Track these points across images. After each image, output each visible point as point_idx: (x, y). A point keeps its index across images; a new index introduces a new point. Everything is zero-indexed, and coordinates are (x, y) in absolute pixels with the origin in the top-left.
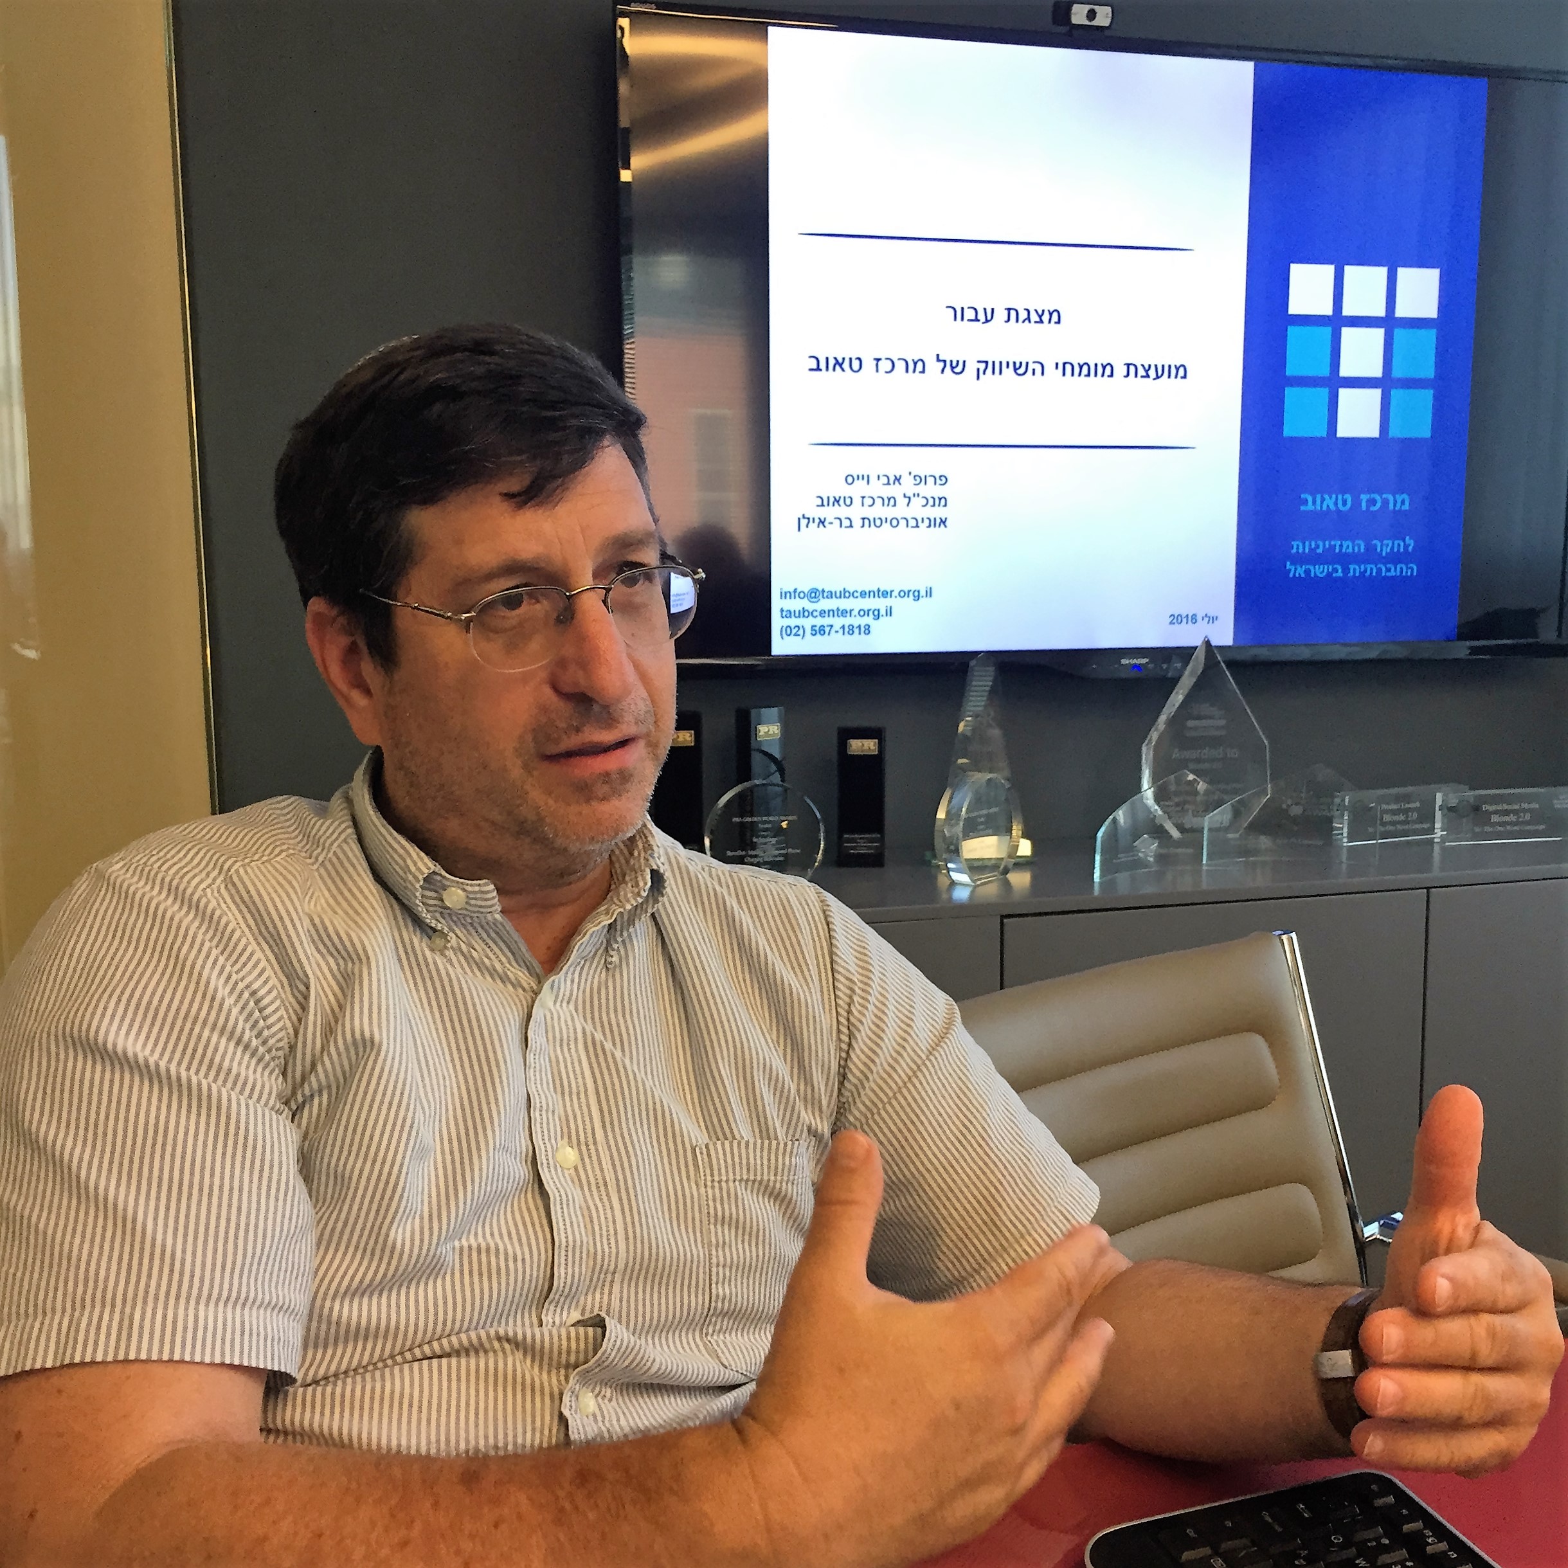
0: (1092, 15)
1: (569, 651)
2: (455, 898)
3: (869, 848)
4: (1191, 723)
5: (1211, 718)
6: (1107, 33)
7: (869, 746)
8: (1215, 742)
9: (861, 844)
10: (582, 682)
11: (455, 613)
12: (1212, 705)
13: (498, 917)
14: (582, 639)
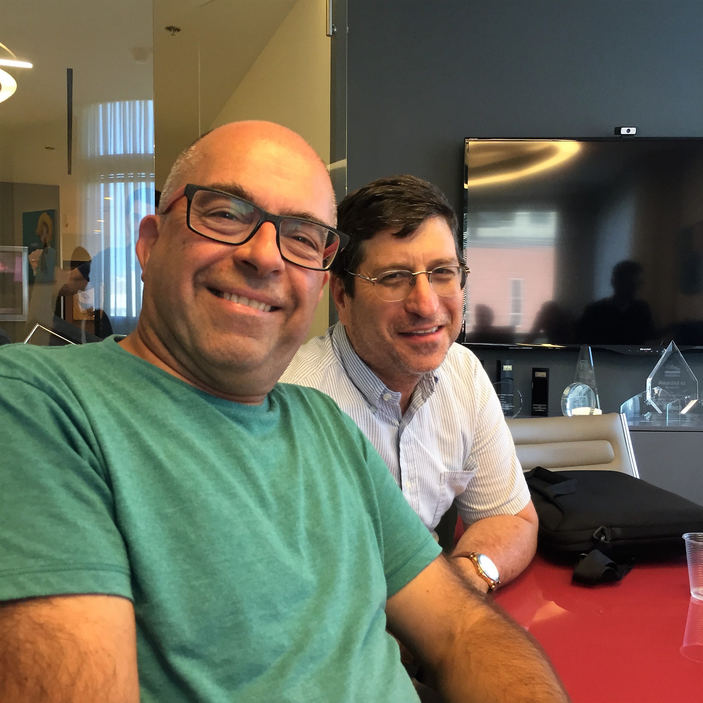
0: (629, 131)
1: (412, 296)
2: (388, 397)
3: (542, 409)
4: (666, 372)
5: (674, 370)
6: (635, 136)
7: (543, 374)
8: (675, 379)
9: (540, 408)
10: (416, 308)
11: (370, 278)
12: (675, 366)
13: (398, 404)
14: (417, 292)
